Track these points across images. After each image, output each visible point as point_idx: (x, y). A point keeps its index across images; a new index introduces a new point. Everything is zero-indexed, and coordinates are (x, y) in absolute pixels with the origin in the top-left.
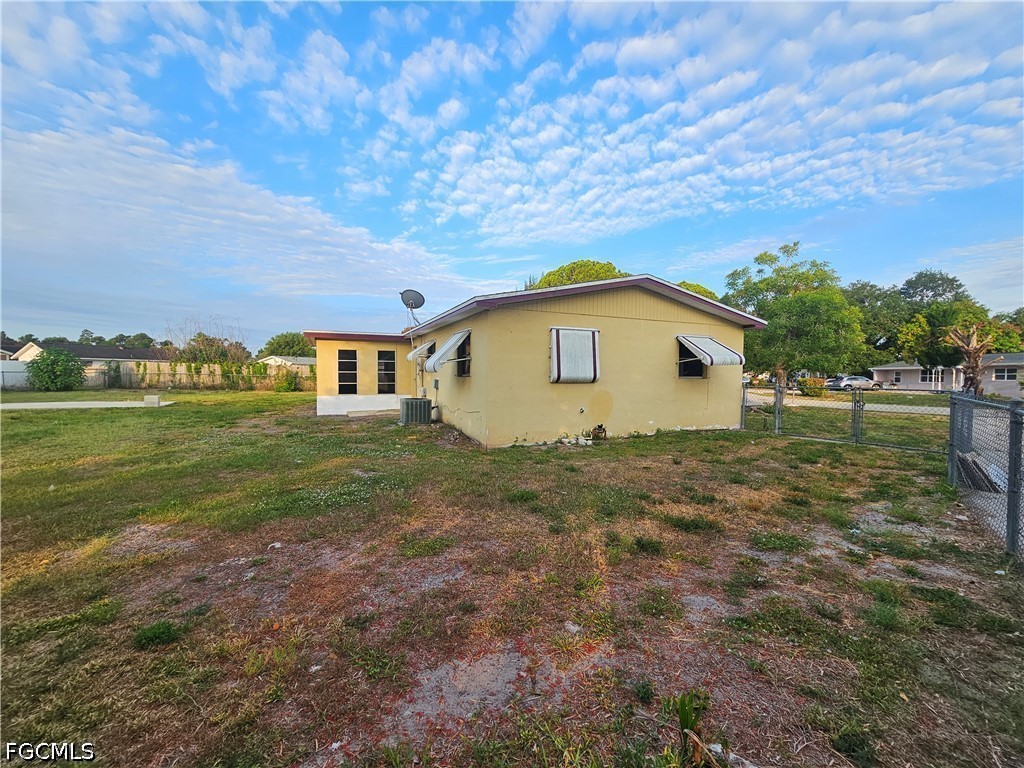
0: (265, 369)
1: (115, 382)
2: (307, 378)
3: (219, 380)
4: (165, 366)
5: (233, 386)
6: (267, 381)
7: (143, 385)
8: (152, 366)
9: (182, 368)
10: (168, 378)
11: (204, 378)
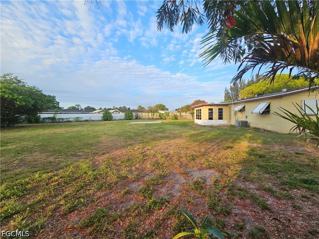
0: (169, 114)
1: (137, 118)
2: (179, 116)
3: (158, 117)
4: (147, 114)
5: (161, 119)
6: (169, 117)
7: (142, 118)
8: (144, 114)
9: (150, 114)
10: (147, 117)
11: (155, 117)
